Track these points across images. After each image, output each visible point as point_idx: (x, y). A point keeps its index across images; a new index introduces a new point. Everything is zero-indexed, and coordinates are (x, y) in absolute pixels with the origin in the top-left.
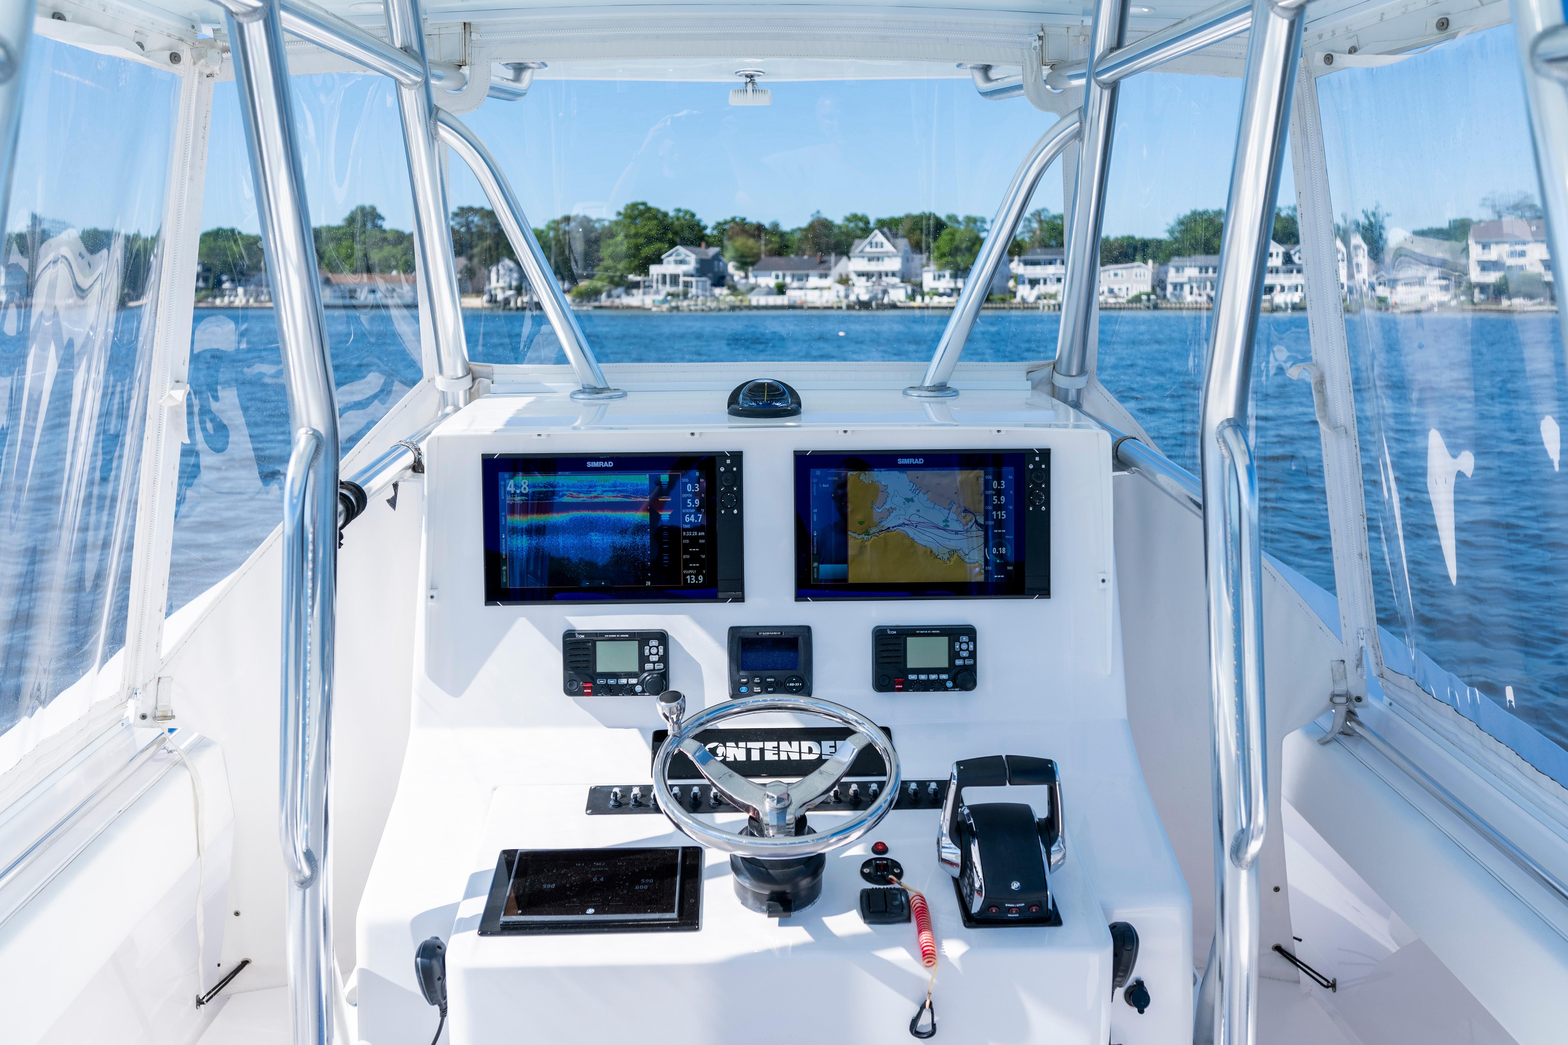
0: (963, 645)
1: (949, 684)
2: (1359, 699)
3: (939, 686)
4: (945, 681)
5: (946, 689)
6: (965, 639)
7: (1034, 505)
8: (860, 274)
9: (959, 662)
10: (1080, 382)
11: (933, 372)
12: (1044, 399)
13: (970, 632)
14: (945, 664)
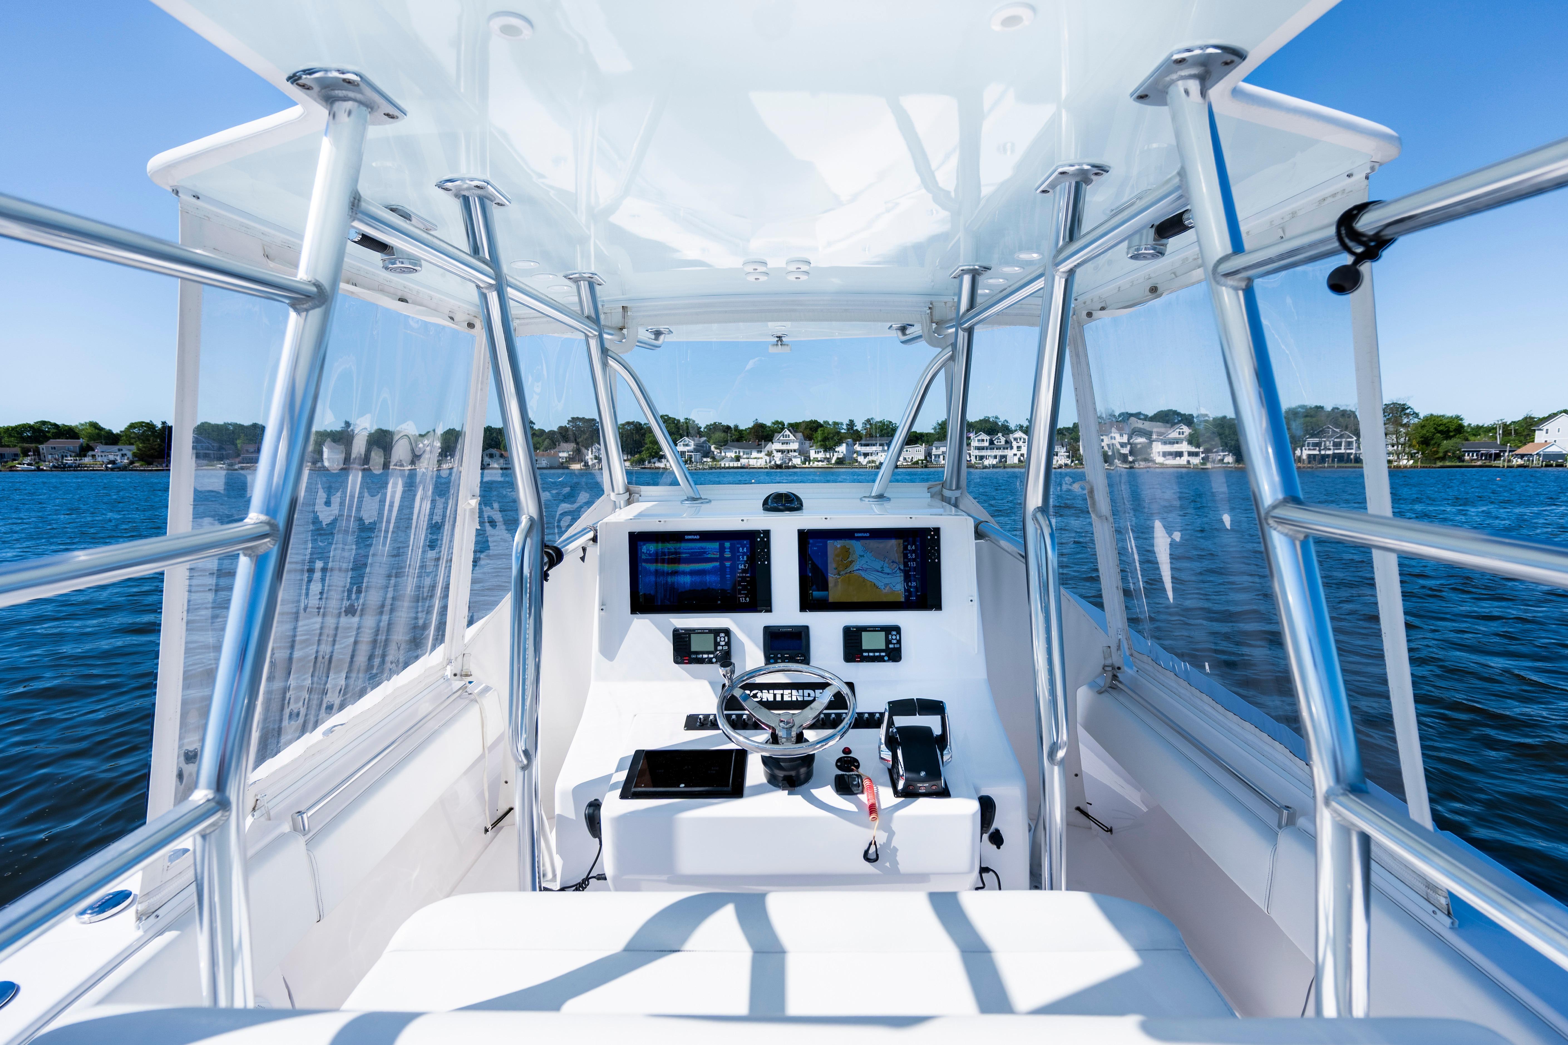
0: (893, 637)
1: (886, 658)
2: (1119, 668)
3: (880, 659)
4: (884, 656)
5: (884, 661)
6: (894, 633)
7: (931, 559)
8: (778, 451)
9: (891, 646)
10: (957, 493)
11: (876, 488)
12: (937, 502)
13: (897, 629)
14: (884, 647)
